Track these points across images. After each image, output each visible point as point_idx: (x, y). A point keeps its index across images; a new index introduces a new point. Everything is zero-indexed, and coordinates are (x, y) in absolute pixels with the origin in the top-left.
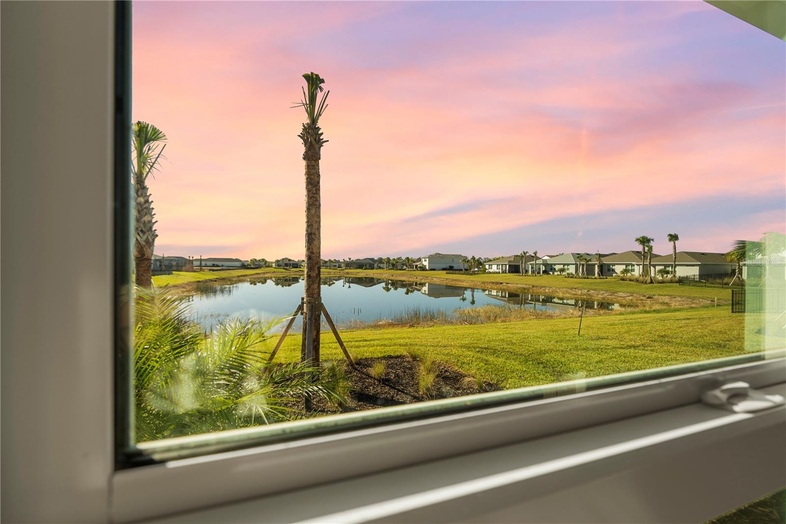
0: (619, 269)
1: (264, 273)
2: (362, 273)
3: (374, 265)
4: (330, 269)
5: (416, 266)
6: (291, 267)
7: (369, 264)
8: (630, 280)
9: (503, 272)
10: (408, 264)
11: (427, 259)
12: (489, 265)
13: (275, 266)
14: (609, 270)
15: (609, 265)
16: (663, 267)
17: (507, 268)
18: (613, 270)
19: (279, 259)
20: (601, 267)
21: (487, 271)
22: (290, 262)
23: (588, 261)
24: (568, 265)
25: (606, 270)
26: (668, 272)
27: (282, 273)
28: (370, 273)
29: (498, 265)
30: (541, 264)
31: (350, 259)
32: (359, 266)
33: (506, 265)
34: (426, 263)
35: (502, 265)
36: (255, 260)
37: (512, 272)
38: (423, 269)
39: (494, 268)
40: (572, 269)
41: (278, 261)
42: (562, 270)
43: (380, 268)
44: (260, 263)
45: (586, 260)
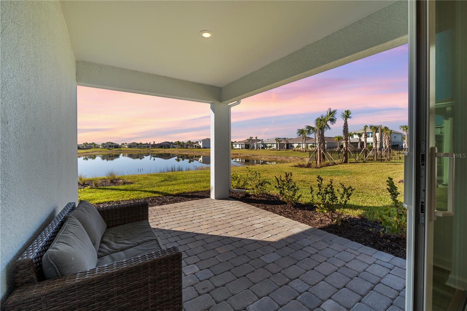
0: (295, 145)
1: (92, 152)
2: (162, 151)
3: (170, 145)
4: (141, 148)
5: (195, 146)
6: (114, 148)
7: (167, 145)
8: (297, 151)
9: (242, 149)
10: (190, 145)
11: (202, 142)
12: (235, 145)
13: (102, 147)
14: (291, 146)
15: (291, 144)
16: (312, 144)
17: (244, 146)
18: (293, 146)
19: (105, 143)
20: (288, 145)
21: (234, 148)
22: (113, 145)
23: (280, 142)
24: (273, 144)
25: (289, 146)
26: (313, 147)
27: (107, 151)
28: (167, 151)
29: (239, 145)
30: (260, 144)
31: (154, 142)
32: (161, 146)
33: (243, 144)
34: (201, 144)
35: (241, 144)
36: (87, 143)
37: (247, 148)
38: (199, 147)
39: (238, 146)
40: (275, 146)
41: (103, 144)
42: (270, 147)
43: (174, 147)
44: (91, 146)
45: (279, 141)
